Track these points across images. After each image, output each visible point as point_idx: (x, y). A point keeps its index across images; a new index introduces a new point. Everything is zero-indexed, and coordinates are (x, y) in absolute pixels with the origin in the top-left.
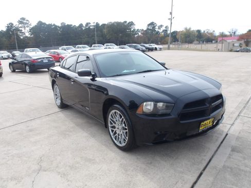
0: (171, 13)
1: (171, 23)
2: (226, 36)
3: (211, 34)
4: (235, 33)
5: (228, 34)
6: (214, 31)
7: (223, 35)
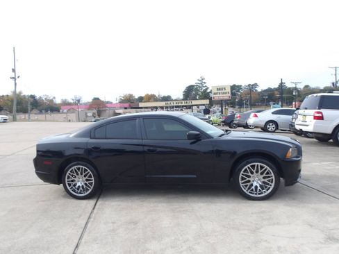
0: (14, 70)
1: (16, 84)
2: (69, 104)
3: (52, 101)
4: (79, 101)
5: (72, 101)
6: (54, 98)
7: (65, 103)
